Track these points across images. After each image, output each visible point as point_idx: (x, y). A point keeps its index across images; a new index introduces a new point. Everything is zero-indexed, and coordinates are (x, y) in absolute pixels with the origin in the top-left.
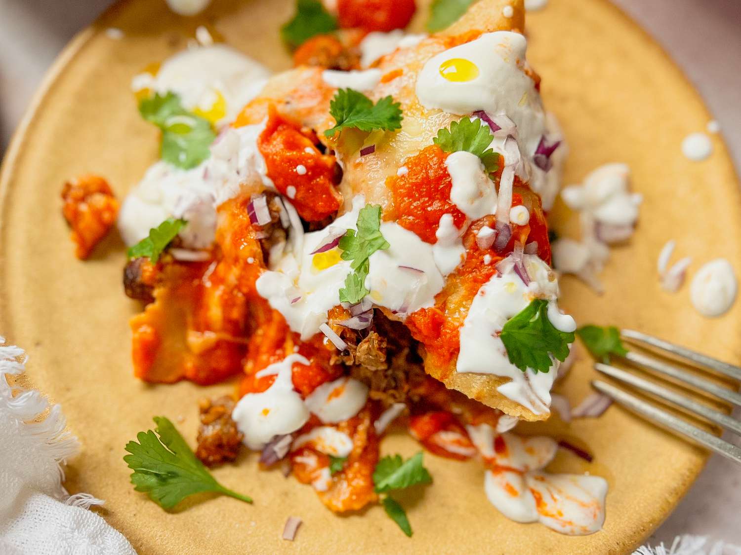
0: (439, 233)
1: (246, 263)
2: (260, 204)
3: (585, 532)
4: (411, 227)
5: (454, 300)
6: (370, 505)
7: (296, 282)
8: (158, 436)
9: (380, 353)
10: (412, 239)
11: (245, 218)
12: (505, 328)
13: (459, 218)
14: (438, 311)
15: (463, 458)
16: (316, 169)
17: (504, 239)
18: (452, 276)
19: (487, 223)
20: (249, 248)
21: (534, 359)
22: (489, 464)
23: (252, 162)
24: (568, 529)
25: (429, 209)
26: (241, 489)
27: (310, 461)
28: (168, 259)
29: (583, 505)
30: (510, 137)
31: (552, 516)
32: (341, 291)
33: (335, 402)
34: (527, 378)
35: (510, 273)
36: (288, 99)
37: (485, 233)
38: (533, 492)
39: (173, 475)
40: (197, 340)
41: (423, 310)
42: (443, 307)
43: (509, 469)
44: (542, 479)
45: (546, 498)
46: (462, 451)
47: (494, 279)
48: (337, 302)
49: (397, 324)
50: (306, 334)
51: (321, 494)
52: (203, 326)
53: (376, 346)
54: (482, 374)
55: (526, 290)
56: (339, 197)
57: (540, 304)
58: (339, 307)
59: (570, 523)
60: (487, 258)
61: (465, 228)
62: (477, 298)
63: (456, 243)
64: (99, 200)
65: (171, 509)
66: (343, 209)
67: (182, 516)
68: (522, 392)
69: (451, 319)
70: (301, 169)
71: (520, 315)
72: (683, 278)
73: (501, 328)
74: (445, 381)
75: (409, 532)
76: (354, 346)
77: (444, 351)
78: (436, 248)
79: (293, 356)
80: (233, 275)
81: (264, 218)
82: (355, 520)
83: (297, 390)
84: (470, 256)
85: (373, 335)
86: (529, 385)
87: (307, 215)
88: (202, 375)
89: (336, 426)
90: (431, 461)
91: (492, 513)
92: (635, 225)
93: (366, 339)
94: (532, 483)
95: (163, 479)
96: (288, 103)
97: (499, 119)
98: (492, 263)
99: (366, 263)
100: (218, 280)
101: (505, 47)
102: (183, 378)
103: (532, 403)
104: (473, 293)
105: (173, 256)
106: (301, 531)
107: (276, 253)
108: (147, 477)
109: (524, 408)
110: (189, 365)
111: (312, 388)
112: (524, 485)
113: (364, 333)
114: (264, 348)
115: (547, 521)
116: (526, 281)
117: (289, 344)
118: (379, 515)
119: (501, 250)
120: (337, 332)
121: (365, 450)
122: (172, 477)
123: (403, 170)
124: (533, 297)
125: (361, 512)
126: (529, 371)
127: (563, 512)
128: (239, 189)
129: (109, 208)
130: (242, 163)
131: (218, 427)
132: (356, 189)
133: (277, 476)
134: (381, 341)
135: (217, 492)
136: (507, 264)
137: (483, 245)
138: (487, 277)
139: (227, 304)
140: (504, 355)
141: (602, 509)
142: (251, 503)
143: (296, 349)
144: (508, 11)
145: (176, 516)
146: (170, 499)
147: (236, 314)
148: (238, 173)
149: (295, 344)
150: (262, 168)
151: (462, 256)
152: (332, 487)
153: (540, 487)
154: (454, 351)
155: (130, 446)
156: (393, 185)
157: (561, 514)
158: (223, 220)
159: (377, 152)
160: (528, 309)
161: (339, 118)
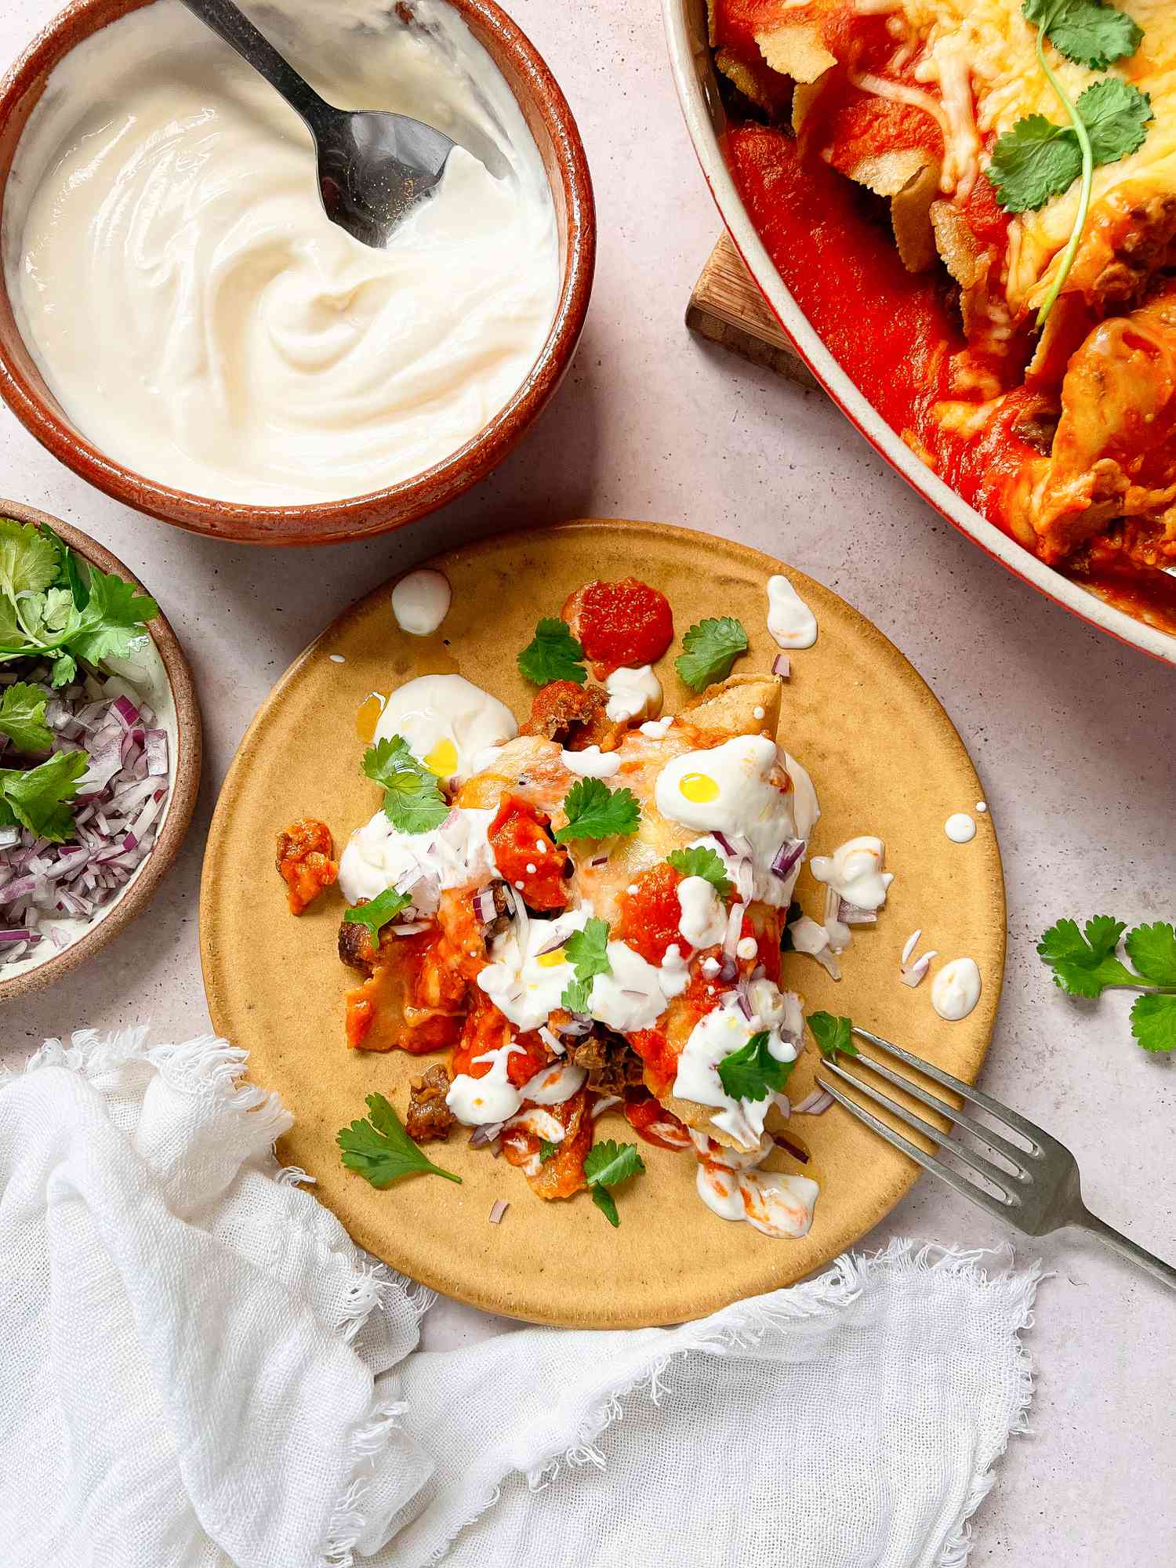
0: (665, 961)
1: (468, 954)
2: (487, 898)
3: (790, 1237)
4: (637, 949)
5: (676, 1022)
6: (580, 1192)
7: (517, 975)
8: (371, 1122)
9: (599, 1059)
10: (638, 960)
11: (470, 911)
12: (723, 1062)
13: (685, 948)
14: (660, 1033)
15: (678, 1149)
16: (546, 869)
17: (729, 972)
18: (675, 999)
19: (715, 954)
20: (473, 943)
21: (751, 1090)
22: (702, 1158)
23: (481, 853)
24: (773, 1232)
25: (657, 936)
26: (451, 1167)
27: (522, 1145)
28: (389, 937)
29: (791, 1212)
30: (746, 860)
31: (759, 1219)
32: (563, 994)
33: (551, 1089)
34: (741, 1107)
35: (734, 1005)
36: (522, 779)
37: (711, 965)
38: (744, 1193)
39: (386, 1157)
40: (413, 1015)
41: (644, 1030)
42: (664, 1027)
43: (722, 1167)
44: (754, 1179)
45: (756, 1201)
46: (677, 1143)
47: (716, 1010)
48: (559, 1006)
49: (617, 1036)
50: (524, 1028)
51: (530, 1179)
52: (420, 1002)
53: (595, 1051)
54: (697, 1104)
55: (747, 1025)
56: (568, 894)
57: (761, 1039)
58: (561, 1010)
59: (776, 1228)
60: (711, 990)
61: (692, 956)
62: (698, 1027)
63: (682, 969)
64: (319, 859)
65: (381, 1187)
66: (572, 905)
67: (391, 1192)
68: (735, 1124)
69: (672, 1043)
70: (531, 868)
71: (738, 1053)
72: (926, 971)
73: (719, 1062)
74: (661, 1100)
75: (615, 1221)
76: (571, 1048)
77: (662, 1073)
78: (661, 972)
79: (510, 1046)
80: (454, 960)
81: (489, 913)
82: (564, 1206)
83: (512, 1081)
84: (694, 983)
85: (593, 1042)
86: (744, 1116)
87: (534, 906)
88: (416, 1046)
89: (549, 1109)
90: (645, 1149)
91: (701, 1207)
92: (881, 909)
93: (585, 1044)
94: (743, 1182)
95: (374, 1162)
96: (522, 783)
97: (736, 841)
98: (716, 994)
99: (590, 980)
100: (438, 958)
101: (750, 762)
102: (396, 1047)
103: (743, 1135)
104: (694, 1020)
105: (393, 933)
106: (509, 1212)
107: (499, 942)
108: (358, 1158)
109: (734, 1139)
110: (404, 1037)
111: (528, 1079)
112: (735, 1184)
113: (585, 1037)
114: (482, 1032)
115: (754, 1222)
116: (748, 1015)
117: (506, 1033)
118: (586, 1202)
119: (725, 982)
120: (556, 1036)
121: (577, 1138)
122: (382, 1160)
123: (633, 890)
124: (754, 1033)
125: (570, 1200)
126: (744, 1100)
127: (770, 1216)
128: (466, 881)
129: (329, 870)
130: (471, 855)
131: (430, 1109)
132: (586, 894)
133: (487, 1154)
134: (602, 1046)
135: (426, 1169)
136: (731, 997)
137: (709, 976)
138: (709, 1010)
139: (446, 984)
140: (720, 1087)
141: (811, 1214)
142: (460, 1182)
143: (514, 1038)
144: (759, 713)
145: (384, 1192)
146: (380, 1179)
147: (453, 995)
148: (466, 865)
149: (512, 1033)
150: (491, 859)
151: (687, 983)
152: (541, 1173)
153: (750, 1187)
154: (671, 1075)
155: (343, 1132)
156: (624, 901)
157: (768, 1219)
158: (448, 905)
159: (609, 863)
160: (746, 1047)
161: (573, 816)
